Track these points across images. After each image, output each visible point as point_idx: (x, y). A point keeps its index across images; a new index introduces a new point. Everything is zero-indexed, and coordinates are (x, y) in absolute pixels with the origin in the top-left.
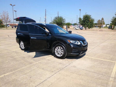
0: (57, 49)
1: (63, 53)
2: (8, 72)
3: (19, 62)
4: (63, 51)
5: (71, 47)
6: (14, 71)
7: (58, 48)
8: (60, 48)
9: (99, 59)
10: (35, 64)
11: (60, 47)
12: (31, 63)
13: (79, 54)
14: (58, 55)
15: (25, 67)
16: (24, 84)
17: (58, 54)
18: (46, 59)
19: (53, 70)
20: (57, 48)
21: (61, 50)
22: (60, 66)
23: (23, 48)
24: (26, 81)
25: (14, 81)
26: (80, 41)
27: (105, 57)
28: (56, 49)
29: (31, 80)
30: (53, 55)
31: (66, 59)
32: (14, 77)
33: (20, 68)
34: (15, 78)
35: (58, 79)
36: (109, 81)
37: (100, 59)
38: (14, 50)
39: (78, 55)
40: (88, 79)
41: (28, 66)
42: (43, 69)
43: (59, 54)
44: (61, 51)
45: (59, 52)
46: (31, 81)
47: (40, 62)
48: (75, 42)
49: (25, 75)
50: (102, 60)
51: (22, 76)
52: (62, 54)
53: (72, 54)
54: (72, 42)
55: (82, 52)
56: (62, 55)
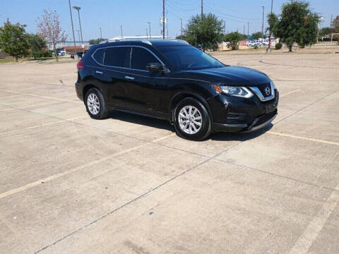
0: (184, 114)
1: (200, 124)
2: (52, 175)
3: (82, 149)
4: (200, 118)
5: (223, 105)
6: (66, 172)
7: (188, 110)
8: (193, 110)
9: (311, 139)
10: (122, 155)
11: (191, 108)
12: (111, 152)
13: (249, 125)
14: (186, 131)
15: (97, 162)
16: (89, 204)
17: (188, 128)
18: (155, 141)
19: (169, 171)
20: (184, 109)
21: (195, 116)
22: (190, 159)
23: (95, 113)
24: (94, 196)
25: (64, 196)
26: (251, 88)
27: (333, 134)
28: (181, 114)
29: (107, 194)
30: (173, 132)
31: (210, 140)
32: (65, 186)
33: (82, 164)
34: (68, 188)
35: (179, 193)
36: (325, 201)
37: (314, 140)
38: (72, 119)
39: (245, 129)
40: (261, 196)
41: (104, 159)
42: (141, 167)
43: (190, 128)
44: (195, 119)
45: (188, 121)
46: (108, 197)
47: (135, 148)
48: (238, 91)
49: (93, 183)
50: (320, 144)
51: (86, 184)
52: (197, 127)
53: (228, 127)
54: (226, 90)
55: (257, 120)
56: (197, 131)
